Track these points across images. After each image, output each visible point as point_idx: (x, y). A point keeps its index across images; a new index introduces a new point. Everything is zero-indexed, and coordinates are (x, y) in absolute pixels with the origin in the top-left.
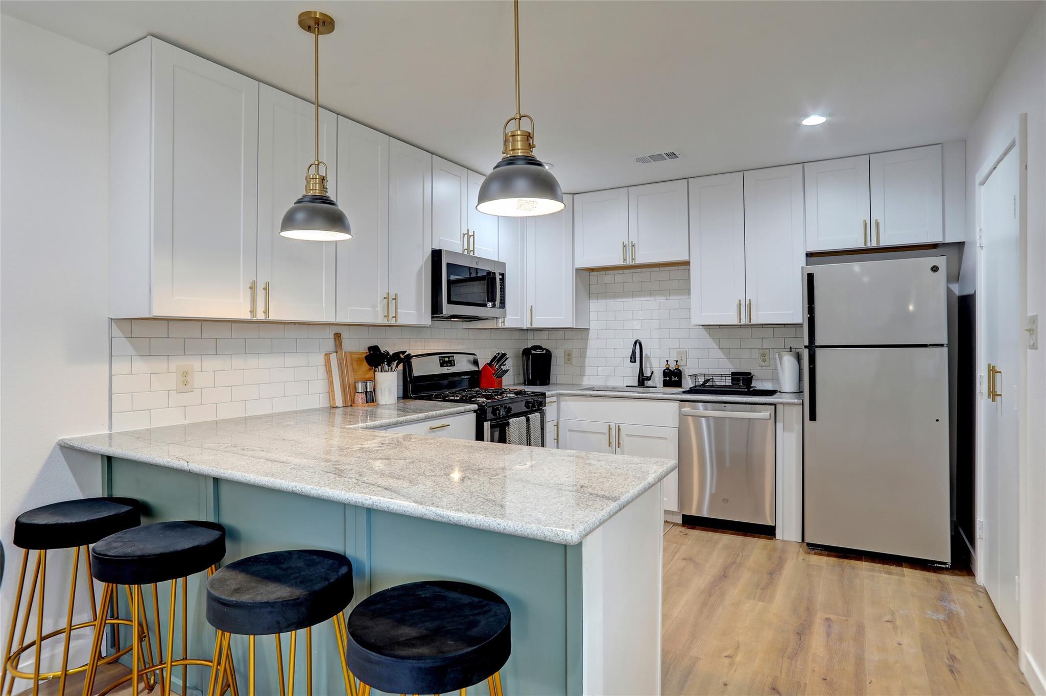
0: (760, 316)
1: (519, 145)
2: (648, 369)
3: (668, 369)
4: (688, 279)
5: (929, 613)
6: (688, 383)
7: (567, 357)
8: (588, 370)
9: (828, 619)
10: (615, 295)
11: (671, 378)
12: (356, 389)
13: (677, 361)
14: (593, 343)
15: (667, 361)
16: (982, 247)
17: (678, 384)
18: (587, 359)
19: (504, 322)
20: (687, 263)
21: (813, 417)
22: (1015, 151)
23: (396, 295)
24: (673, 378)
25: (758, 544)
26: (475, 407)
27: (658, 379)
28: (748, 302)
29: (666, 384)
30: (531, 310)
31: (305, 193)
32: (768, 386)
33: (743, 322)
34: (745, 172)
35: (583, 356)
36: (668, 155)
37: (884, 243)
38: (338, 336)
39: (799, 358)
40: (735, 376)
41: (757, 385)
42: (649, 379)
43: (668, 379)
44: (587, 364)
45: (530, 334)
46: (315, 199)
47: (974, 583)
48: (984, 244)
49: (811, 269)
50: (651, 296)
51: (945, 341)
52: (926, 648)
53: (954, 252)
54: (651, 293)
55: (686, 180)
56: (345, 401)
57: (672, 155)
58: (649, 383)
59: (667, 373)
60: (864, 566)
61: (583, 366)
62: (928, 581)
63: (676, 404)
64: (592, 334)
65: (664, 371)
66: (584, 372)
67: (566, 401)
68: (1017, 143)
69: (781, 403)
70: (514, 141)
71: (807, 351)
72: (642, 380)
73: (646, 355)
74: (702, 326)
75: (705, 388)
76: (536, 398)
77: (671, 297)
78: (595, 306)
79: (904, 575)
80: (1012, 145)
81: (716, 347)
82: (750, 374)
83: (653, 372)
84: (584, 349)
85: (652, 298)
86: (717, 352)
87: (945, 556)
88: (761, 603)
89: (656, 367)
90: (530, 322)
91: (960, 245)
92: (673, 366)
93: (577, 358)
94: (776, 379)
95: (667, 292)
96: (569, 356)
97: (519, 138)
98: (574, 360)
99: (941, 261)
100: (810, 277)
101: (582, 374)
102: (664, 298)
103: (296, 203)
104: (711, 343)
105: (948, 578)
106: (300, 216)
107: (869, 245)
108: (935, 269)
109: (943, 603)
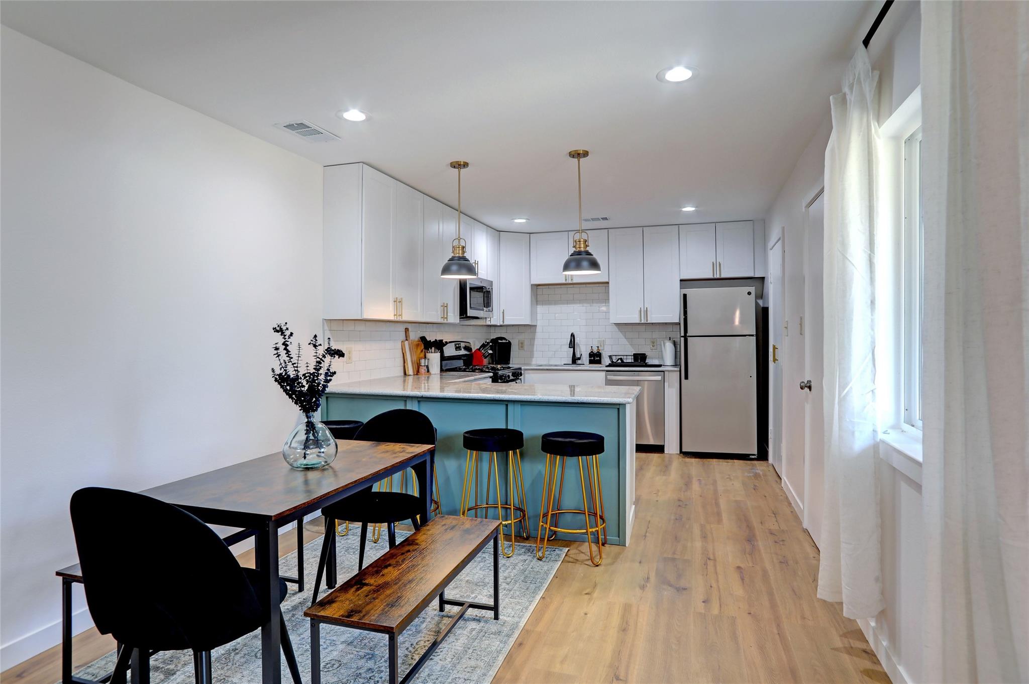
0: (653, 318)
1: (582, 246)
2: (578, 352)
3: (592, 352)
4: (608, 293)
5: (746, 474)
6: (606, 361)
7: (520, 345)
8: (536, 354)
9: (699, 480)
10: (556, 303)
11: (594, 358)
12: (420, 363)
13: (598, 347)
14: (539, 334)
15: (592, 347)
16: (771, 283)
17: (599, 362)
18: (535, 346)
19: (490, 321)
20: (608, 283)
21: (686, 377)
22: (780, 242)
23: (447, 304)
24: (595, 358)
25: (655, 457)
26: (491, 374)
27: (586, 359)
28: (645, 309)
29: (591, 362)
30: (503, 312)
31: (453, 255)
32: (656, 362)
33: (642, 322)
34: (644, 228)
35: (532, 345)
36: (602, 218)
37: (723, 276)
38: (407, 330)
39: (675, 344)
40: (636, 356)
41: (649, 361)
42: (579, 359)
43: (592, 358)
44: (535, 349)
45: (492, 329)
46: (460, 258)
47: (768, 463)
48: (772, 282)
49: (685, 291)
50: (580, 304)
51: (754, 333)
52: (744, 484)
53: (758, 283)
54: (580, 301)
55: (607, 230)
56: (414, 372)
57: (606, 219)
58: (579, 362)
59: (592, 355)
60: (714, 462)
61: (532, 352)
62: (746, 464)
63: (604, 373)
64: (539, 329)
65: (590, 354)
66: (533, 355)
67: (529, 373)
68: (781, 239)
69: (667, 371)
70: (580, 244)
71: (682, 339)
72: (575, 360)
73: (577, 343)
74: (615, 324)
75: (618, 364)
76: (517, 371)
77: (594, 305)
78: (540, 309)
79: (734, 463)
80: (779, 240)
81: (624, 337)
82: (645, 354)
83: (581, 355)
84: (533, 339)
85: (581, 305)
86: (624, 341)
87: (755, 451)
88: (664, 477)
89: (584, 351)
90: (502, 320)
91: (763, 279)
92: (595, 351)
93: (528, 347)
94: (661, 357)
95: (592, 301)
96: (521, 345)
97: (582, 242)
98: (525, 348)
99: (752, 289)
100: (685, 296)
101: (532, 356)
102: (589, 305)
103: (448, 261)
104: (620, 335)
105: (755, 462)
106: (454, 268)
107: (715, 277)
108: (749, 293)
109: (753, 471)
